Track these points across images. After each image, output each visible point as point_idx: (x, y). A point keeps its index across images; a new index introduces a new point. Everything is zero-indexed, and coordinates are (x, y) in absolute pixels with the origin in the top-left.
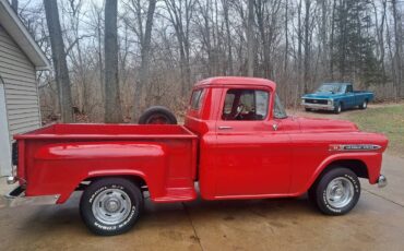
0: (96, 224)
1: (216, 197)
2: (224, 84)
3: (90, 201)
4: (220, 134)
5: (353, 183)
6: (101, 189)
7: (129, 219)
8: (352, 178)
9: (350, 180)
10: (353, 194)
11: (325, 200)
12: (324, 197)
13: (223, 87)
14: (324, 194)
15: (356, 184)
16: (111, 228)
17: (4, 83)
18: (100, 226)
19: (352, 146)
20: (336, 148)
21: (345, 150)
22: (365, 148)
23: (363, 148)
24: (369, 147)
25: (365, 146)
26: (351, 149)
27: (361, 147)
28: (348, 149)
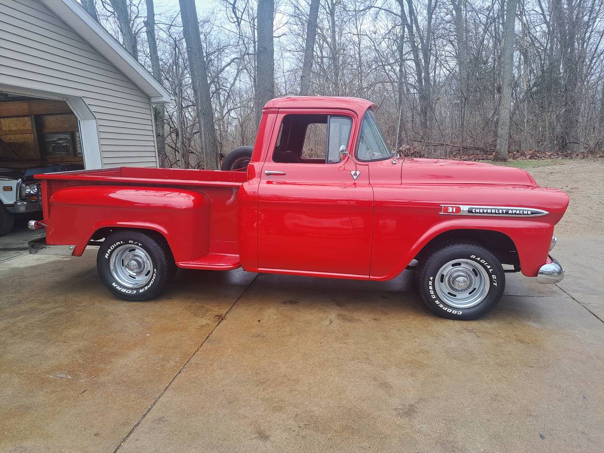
0: (114, 284)
1: (259, 269)
2: (279, 108)
3: (106, 257)
4: (269, 183)
5: (487, 270)
6: (117, 244)
7: (150, 284)
8: (484, 262)
9: (482, 264)
10: (487, 289)
11: (432, 292)
12: (431, 288)
13: (278, 113)
14: (430, 283)
15: (493, 273)
16: (130, 291)
17: (96, 118)
18: (118, 288)
19: (485, 209)
20: (453, 210)
21: (471, 215)
22: (512, 214)
23: (507, 213)
24: (521, 211)
25: (512, 210)
26: (483, 213)
27: (504, 211)
28: (476, 213)
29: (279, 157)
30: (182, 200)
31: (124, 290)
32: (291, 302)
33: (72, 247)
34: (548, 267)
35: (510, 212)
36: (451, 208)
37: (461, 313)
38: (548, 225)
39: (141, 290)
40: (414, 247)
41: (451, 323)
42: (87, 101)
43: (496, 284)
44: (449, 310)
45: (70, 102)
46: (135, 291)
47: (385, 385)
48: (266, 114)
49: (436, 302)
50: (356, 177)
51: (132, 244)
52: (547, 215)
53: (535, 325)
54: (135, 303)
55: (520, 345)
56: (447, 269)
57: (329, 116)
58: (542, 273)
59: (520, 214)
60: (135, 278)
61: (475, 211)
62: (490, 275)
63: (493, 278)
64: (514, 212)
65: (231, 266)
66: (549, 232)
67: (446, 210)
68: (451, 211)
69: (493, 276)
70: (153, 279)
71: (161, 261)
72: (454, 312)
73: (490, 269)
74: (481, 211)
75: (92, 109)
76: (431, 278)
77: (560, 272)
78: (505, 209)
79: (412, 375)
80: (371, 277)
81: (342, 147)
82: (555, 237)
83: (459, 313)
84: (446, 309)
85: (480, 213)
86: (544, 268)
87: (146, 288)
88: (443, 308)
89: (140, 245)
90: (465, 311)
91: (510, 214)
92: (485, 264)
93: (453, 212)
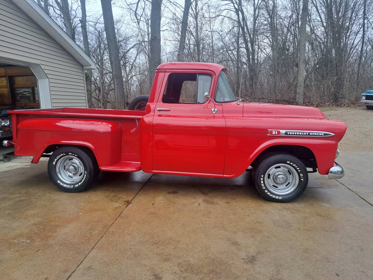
0: (58, 181)
1: (153, 171)
2: (166, 69)
3: (54, 164)
4: (160, 116)
5: (297, 171)
6: (61, 155)
7: (82, 181)
8: (295, 165)
9: (294, 167)
10: (297, 183)
11: (263, 185)
12: (262, 182)
13: (165, 72)
14: (262, 179)
15: (301, 172)
16: (69, 186)
17: (48, 78)
18: (61, 184)
19: (296, 132)
20: (275, 133)
21: (287, 136)
22: (312, 135)
23: (309, 134)
24: (318, 134)
25: (312, 133)
26: (294, 134)
27: (307, 134)
28: (290, 134)
29: (166, 100)
30: (104, 127)
31: (65, 186)
32: (174, 193)
33: (32, 157)
34: (335, 169)
35: (311, 134)
36: (274, 132)
37: (281, 198)
38: (334, 142)
39: (76, 185)
40: (251, 157)
41: (275, 204)
42: (43, 67)
43: (302, 180)
44: (274, 197)
45: (32, 67)
46: (72, 186)
47: (235, 244)
48: (158, 73)
49: (265, 191)
50: (215, 112)
51: (71, 155)
52: (334, 135)
53: (327, 205)
54: (72, 194)
55: (319, 217)
56: (272, 170)
57: (198, 74)
58: (331, 173)
59: (317, 135)
60: (72, 178)
61: (289, 133)
62: (299, 174)
63: (301, 176)
64: (313, 134)
65: (135, 169)
66: (335, 147)
67: (271, 132)
68: (274, 133)
69: (301, 174)
70: (84, 178)
71: (89, 166)
72: (277, 197)
73: (299, 170)
74: (293, 133)
75: (46, 72)
76: (262, 176)
77: (342, 172)
78: (307, 132)
79: (252, 237)
80: (224, 176)
81: (206, 94)
82: (338, 150)
83: (280, 198)
84: (272, 195)
85: (292, 134)
86: (332, 169)
87: (80, 184)
88: (270, 195)
89: (76, 156)
90: (284, 197)
91: (311, 135)
92: (296, 167)
93: (275, 134)
